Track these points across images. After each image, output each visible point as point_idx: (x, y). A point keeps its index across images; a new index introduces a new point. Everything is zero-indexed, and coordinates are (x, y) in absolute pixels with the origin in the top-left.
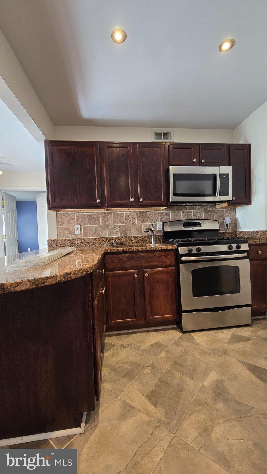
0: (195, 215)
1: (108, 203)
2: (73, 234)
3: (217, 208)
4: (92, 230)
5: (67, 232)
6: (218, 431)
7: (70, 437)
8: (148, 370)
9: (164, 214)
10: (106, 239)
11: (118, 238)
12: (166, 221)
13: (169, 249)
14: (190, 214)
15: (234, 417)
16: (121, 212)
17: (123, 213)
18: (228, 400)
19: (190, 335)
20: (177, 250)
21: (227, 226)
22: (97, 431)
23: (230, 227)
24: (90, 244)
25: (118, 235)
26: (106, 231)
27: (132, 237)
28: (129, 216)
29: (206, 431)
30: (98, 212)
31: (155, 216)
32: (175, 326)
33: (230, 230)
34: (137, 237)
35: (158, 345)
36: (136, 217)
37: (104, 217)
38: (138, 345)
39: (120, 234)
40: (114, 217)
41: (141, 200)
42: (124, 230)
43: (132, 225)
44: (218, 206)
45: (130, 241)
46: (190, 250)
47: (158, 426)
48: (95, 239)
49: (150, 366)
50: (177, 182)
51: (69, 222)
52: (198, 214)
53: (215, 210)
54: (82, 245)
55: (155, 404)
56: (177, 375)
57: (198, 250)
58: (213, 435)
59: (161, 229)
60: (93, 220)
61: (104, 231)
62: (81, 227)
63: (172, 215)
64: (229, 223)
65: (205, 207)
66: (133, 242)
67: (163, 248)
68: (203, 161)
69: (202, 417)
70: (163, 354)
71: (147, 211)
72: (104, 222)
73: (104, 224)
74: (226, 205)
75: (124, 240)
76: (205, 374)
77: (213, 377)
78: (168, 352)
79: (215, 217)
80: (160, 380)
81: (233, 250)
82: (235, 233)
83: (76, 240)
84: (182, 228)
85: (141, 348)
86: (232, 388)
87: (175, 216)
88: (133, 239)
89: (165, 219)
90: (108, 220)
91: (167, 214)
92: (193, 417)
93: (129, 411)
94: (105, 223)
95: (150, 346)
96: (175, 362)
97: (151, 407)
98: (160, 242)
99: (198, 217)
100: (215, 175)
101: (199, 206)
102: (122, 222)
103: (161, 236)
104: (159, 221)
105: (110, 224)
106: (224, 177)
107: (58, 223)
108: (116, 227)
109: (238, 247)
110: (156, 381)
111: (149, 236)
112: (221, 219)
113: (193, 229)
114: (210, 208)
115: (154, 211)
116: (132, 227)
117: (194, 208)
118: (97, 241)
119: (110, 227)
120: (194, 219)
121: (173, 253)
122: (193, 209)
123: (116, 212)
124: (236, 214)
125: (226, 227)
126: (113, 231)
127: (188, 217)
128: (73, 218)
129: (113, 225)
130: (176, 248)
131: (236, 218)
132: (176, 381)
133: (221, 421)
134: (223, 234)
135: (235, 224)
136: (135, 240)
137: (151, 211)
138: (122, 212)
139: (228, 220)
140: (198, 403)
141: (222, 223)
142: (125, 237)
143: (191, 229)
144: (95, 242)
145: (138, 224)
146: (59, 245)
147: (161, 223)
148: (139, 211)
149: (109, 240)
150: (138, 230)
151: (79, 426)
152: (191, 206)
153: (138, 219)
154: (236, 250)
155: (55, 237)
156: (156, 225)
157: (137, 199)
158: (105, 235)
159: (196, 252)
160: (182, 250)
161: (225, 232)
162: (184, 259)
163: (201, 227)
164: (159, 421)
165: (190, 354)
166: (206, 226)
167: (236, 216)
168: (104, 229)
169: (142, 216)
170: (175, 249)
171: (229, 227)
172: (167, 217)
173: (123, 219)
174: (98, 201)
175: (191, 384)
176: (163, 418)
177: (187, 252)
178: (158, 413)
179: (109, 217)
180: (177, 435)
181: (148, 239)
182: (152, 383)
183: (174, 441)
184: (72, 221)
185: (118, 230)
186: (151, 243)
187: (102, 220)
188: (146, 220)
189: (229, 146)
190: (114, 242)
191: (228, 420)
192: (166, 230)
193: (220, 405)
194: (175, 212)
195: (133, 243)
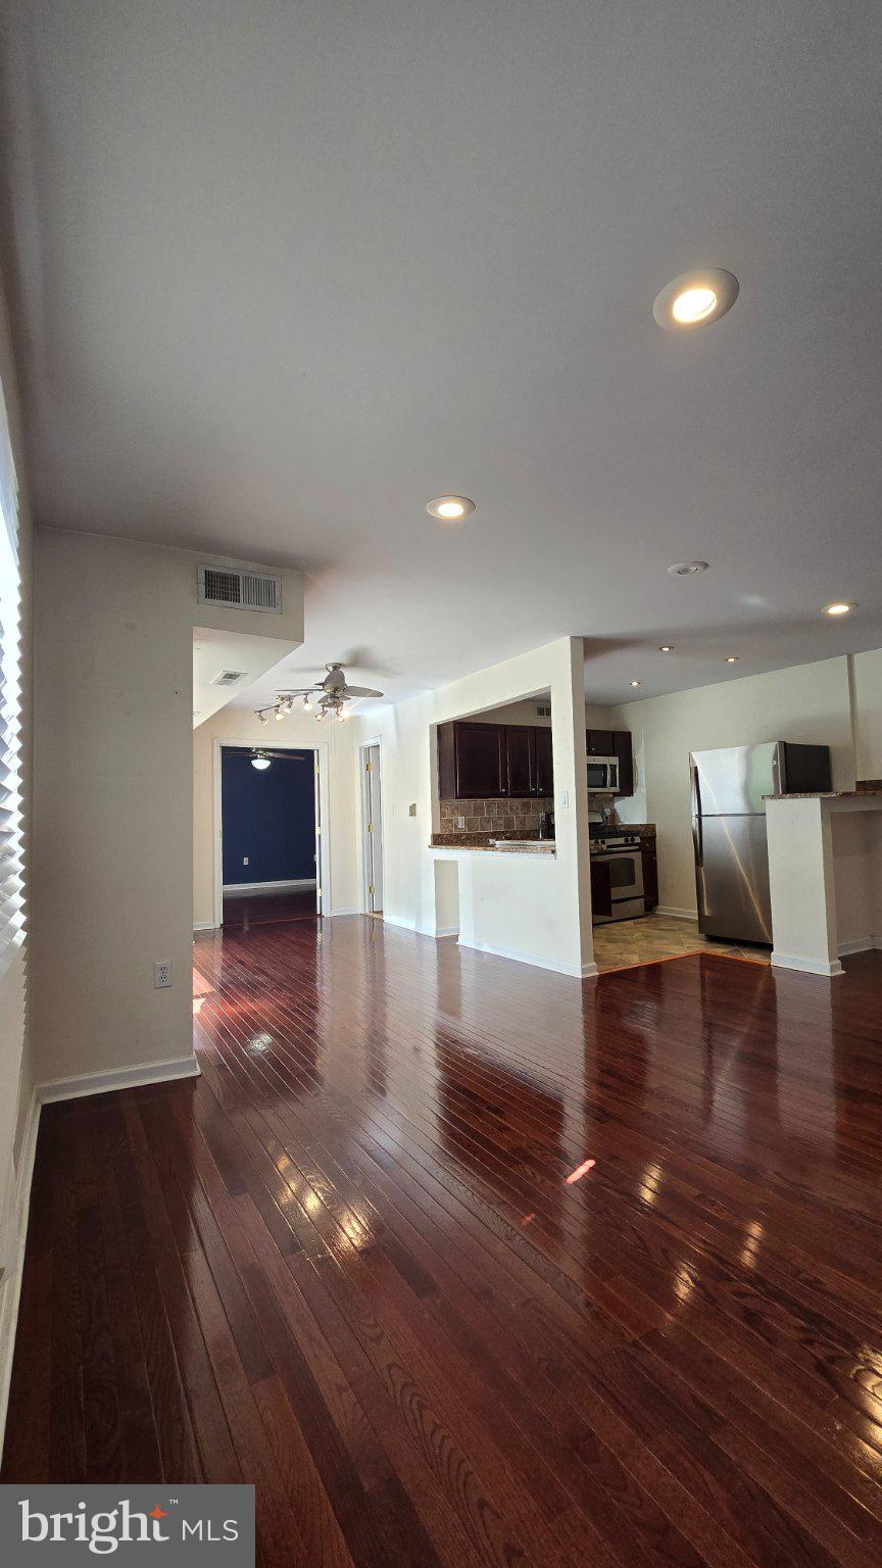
2: (456, 827)
5: (450, 825)
41: (541, 790)
57: (603, 843)
60: (478, 810)
72: (489, 812)
81: (629, 842)
82: (615, 827)
90: (492, 811)
100: (606, 765)
106: (613, 767)
107: (443, 814)
128: (457, 808)
135: (614, 814)
139: (608, 811)
155: (438, 832)
167: (618, 808)
174: (503, 790)
187: (486, 810)
189: (612, 733)
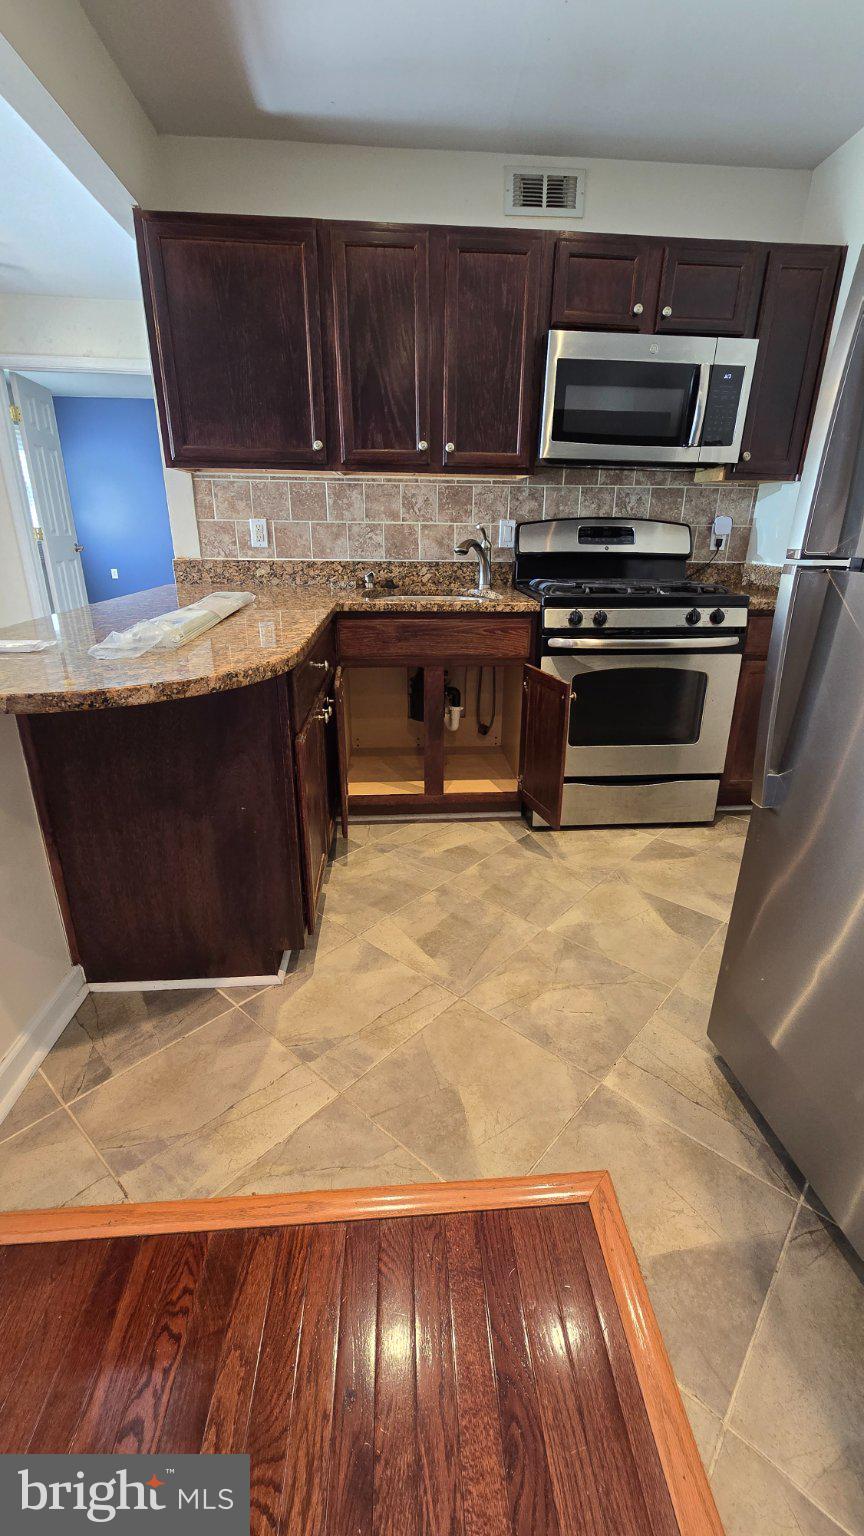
0: (622, 504)
1: (348, 452)
2: (245, 545)
3: (696, 480)
4: (301, 537)
5: (226, 538)
6: (549, 998)
7: (256, 989)
8: (430, 897)
9: (526, 494)
10: (344, 567)
11: (380, 564)
12: (528, 518)
13: (517, 613)
14: (607, 497)
15: (590, 982)
16: (389, 480)
17: (397, 487)
18: (586, 958)
19: (550, 836)
20: (538, 617)
21: (719, 543)
22: (309, 984)
23: (725, 548)
24: (298, 581)
25: (380, 556)
26: (344, 542)
27: (423, 565)
28: (414, 495)
29: (524, 997)
30: (318, 479)
31: (495, 499)
32: (519, 814)
33: (722, 561)
34: (437, 564)
35: (465, 852)
36: (435, 500)
37: (338, 494)
38: (416, 847)
39: (388, 551)
40: (367, 497)
41: (450, 447)
42: (400, 540)
43: (424, 527)
44: (700, 476)
45: (415, 579)
46: (576, 619)
47: (432, 985)
48: (311, 565)
49: (437, 890)
50: (570, 390)
51: (233, 507)
52: (634, 498)
53: (688, 490)
54: (275, 581)
55: (432, 955)
56: (493, 909)
57: (600, 620)
58: (534, 1006)
59: (512, 545)
60: (305, 503)
61: (339, 542)
62: (268, 524)
63: (549, 499)
64: (728, 535)
65: (659, 477)
66: (425, 579)
67: (499, 609)
68: (667, 311)
69: (523, 978)
70: (473, 870)
71: (470, 482)
72: (338, 512)
73: (337, 518)
74: (720, 475)
75: (396, 571)
76: (556, 912)
77: (574, 917)
78: (485, 866)
79: (683, 512)
80: (453, 916)
81: (700, 624)
82: (738, 570)
83: (257, 565)
84: (571, 544)
85: (422, 856)
86: (605, 939)
87: (557, 505)
88: (425, 570)
89: (525, 512)
90: (350, 505)
91: (533, 496)
92: (505, 978)
93: (376, 960)
94: (340, 516)
95: (448, 851)
96: (496, 887)
97: (423, 957)
98: (505, 584)
99: (632, 509)
100: (698, 368)
101: (641, 473)
102: (394, 516)
103: (511, 565)
104: (505, 518)
105: (355, 520)
106: (726, 378)
107: (201, 508)
108: (373, 528)
109: (716, 618)
110: (444, 916)
111: (472, 564)
112: (704, 520)
113: (607, 548)
114: (674, 479)
115: (495, 482)
116: (423, 533)
117: (621, 479)
118: (317, 572)
119: (356, 529)
120: (619, 515)
121: (526, 624)
122: (618, 480)
123: (373, 480)
124: (754, 506)
125: (713, 548)
126: (365, 542)
127: (599, 507)
128: (244, 495)
129: (366, 522)
130: (538, 609)
131: (751, 520)
132: (487, 920)
133: (560, 986)
134: (701, 569)
135: (744, 539)
136: (429, 576)
137: (483, 482)
138: (395, 480)
139: (723, 526)
140: (525, 958)
141: (701, 535)
142: (402, 565)
143: (600, 548)
144: (312, 573)
145: (441, 522)
146: (207, 578)
147: (513, 524)
148: (448, 482)
149: (354, 571)
150: (440, 544)
151: (275, 973)
152: (612, 473)
153: (441, 507)
154: (710, 625)
156: (496, 529)
157: (436, 446)
158: (343, 553)
159: (592, 625)
160: (554, 618)
161: (708, 565)
162: (557, 642)
163: (632, 543)
164: (436, 978)
165: (536, 874)
166: (651, 541)
167: (753, 513)
168: (337, 536)
169: (456, 500)
170: (535, 612)
171: (722, 548)
172: (533, 504)
173: (398, 505)
174: (317, 445)
175: (520, 928)
176: (444, 974)
177: (566, 624)
178: (436, 966)
179: (355, 494)
180: (465, 999)
181: (468, 572)
182: (431, 920)
183: (458, 1006)
184: (241, 505)
185: (380, 539)
186: (477, 586)
187: (331, 503)
188: (468, 513)
189: (768, 253)
190: (367, 579)
191: (574, 986)
192: (523, 549)
193: (569, 964)
194: (559, 490)
195: (424, 585)
